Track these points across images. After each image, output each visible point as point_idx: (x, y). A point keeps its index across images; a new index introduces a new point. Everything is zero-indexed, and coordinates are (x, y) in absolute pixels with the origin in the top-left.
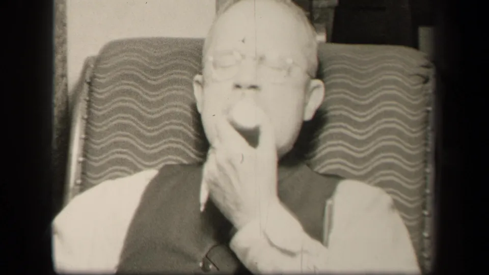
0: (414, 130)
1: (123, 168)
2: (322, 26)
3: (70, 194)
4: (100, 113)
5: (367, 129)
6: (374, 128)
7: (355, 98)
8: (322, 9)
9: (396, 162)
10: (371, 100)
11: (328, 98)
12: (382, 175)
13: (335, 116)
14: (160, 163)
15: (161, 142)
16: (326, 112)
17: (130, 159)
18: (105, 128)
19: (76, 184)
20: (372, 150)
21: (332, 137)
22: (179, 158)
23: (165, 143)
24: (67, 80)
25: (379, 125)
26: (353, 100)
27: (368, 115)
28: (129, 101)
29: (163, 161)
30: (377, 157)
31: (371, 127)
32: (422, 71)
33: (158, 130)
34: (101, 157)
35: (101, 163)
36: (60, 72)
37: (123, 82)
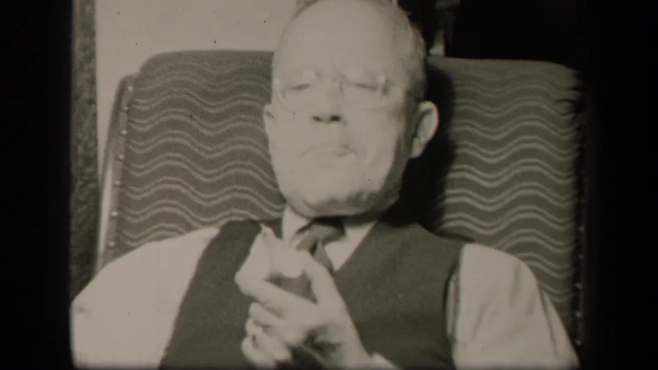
1: (172, 225)
3: (100, 261)
4: (141, 152)
5: (500, 174)
6: (510, 172)
7: (485, 132)
9: (539, 217)
10: (505, 135)
12: (520, 235)
14: (221, 219)
15: (221, 192)
17: (180, 213)
18: (148, 172)
19: (108, 247)
20: (507, 201)
21: (453, 183)
22: (246, 213)
23: (227, 193)
24: (96, 108)
25: (515, 168)
26: (480, 133)
27: (501, 154)
28: (178, 136)
29: (226, 217)
30: (513, 211)
31: (505, 170)
32: (572, 95)
33: (218, 174)
34: (142, 211)
35: (142, 219)
36: (85, 96)
37: (172, 110)
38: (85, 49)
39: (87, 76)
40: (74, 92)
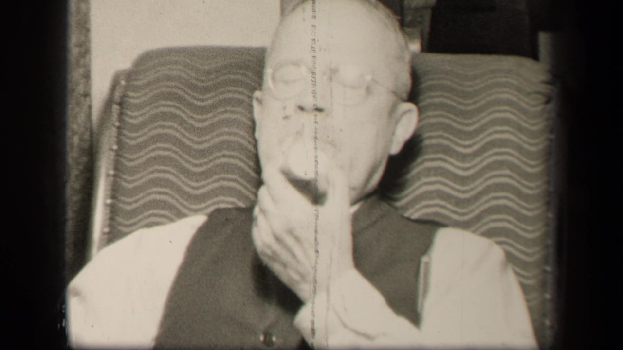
0: (533, 163)
1: (162, 212)
2: (416, 31)
3: (95, 246)
4: (133, 143)
5: (473, 163)
6: (482, 161)
7: (459, 123)
8: (417, 9)
9: (510, 204)
10: (478, 125)
11: (423, 123)
12: (494, 221)
13: (432, 146)
14: (210, 206)
15: (210, 180)
16: (422, 141)
17: (170, 200)
18: (139, 161)
19: (102, 233)
20: (480, 188)
21: (429, 172)
22: (234, 200)
23: (215, 181)
24: (90, 101)
25: (488, 157)
26: (454, 125)
27: (474, 144)
28: (169, 127)
29: (214, 204)
30: (485, 198)
31: (478, 159)
32: (543, 88)
33: (206, 163)
34: (134, 198)
35: (134, 206)
36: (81, 89)
37: (163, 102)
38: (80, 45)
39: (81, 70)
40: (70, 86)
